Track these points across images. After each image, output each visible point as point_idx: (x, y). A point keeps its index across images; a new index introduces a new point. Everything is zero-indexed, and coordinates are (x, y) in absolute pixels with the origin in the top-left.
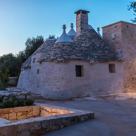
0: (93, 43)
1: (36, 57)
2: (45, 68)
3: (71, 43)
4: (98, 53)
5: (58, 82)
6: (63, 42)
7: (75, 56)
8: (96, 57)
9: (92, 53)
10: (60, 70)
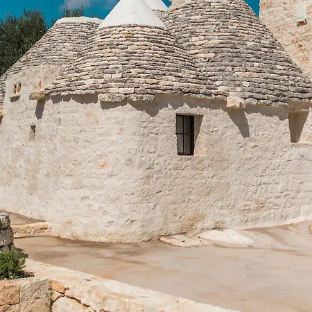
0: (234, 34)
1: (23, 80)
2: (60, 120)
3: (158, 30)
4: (252, 69)
5: (111, 176)
6: (130, 26)
7: (174, 79)
8: (245, 84)
9: (230, 68)
10: (121, 130)
